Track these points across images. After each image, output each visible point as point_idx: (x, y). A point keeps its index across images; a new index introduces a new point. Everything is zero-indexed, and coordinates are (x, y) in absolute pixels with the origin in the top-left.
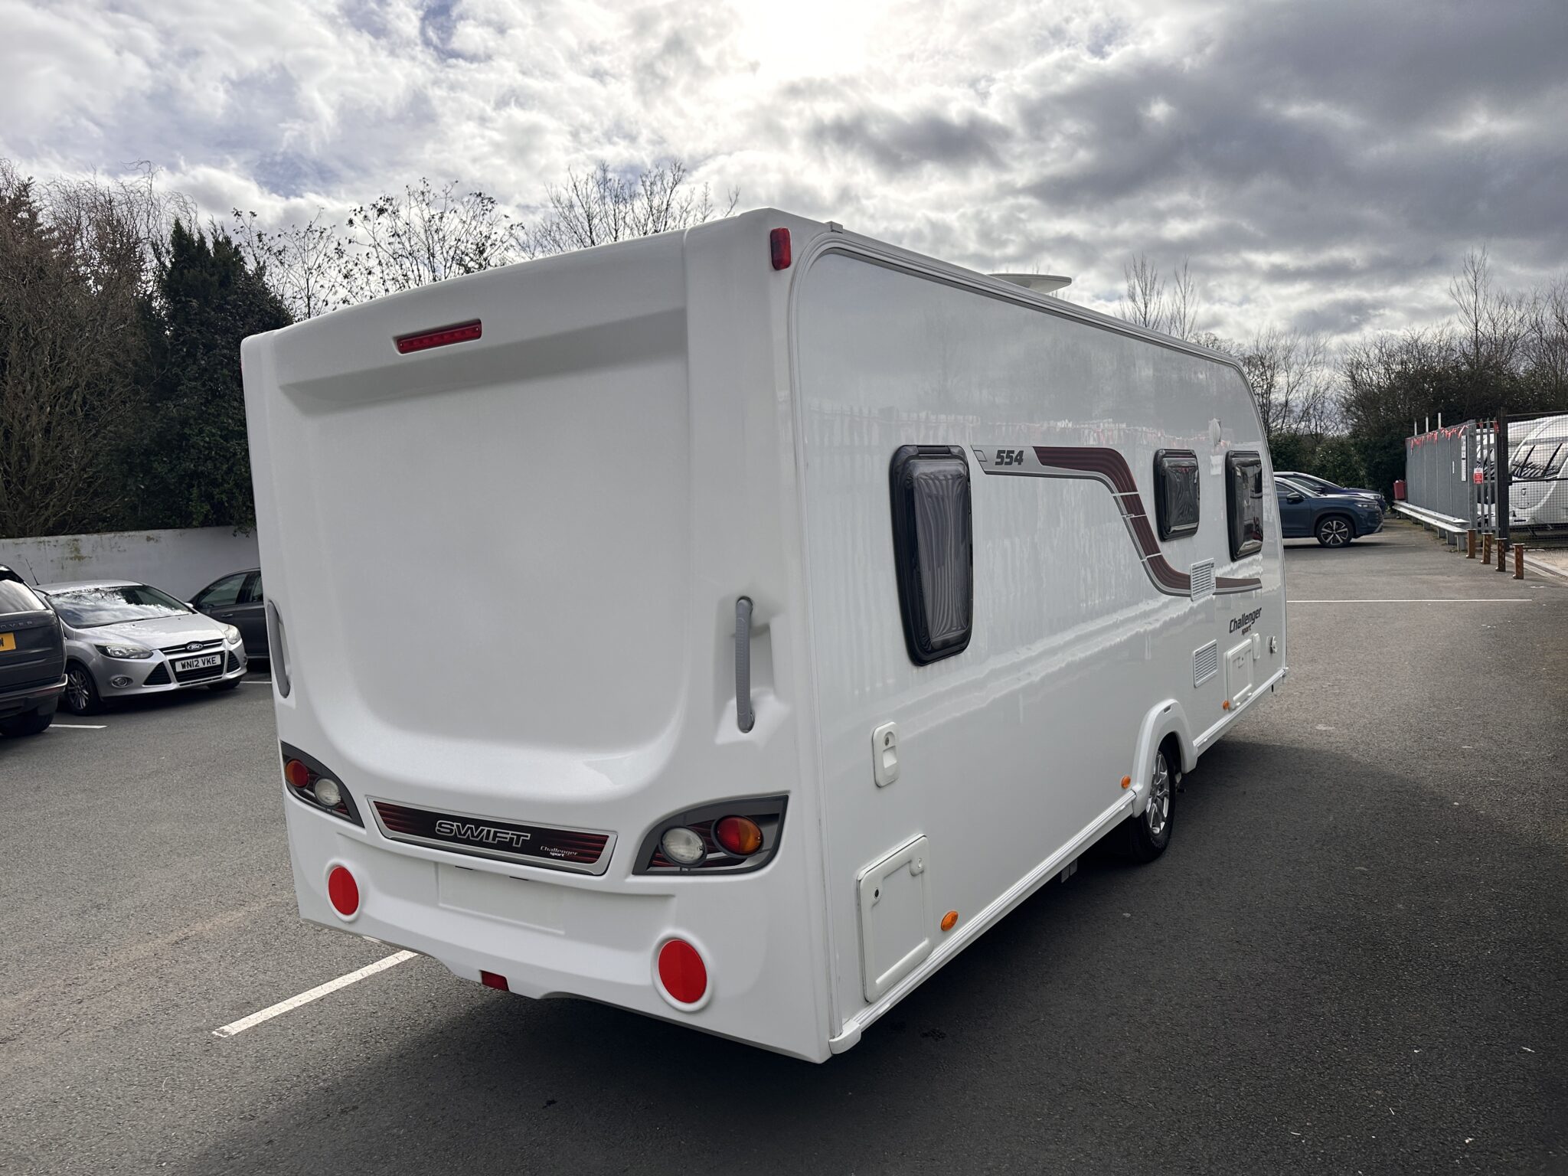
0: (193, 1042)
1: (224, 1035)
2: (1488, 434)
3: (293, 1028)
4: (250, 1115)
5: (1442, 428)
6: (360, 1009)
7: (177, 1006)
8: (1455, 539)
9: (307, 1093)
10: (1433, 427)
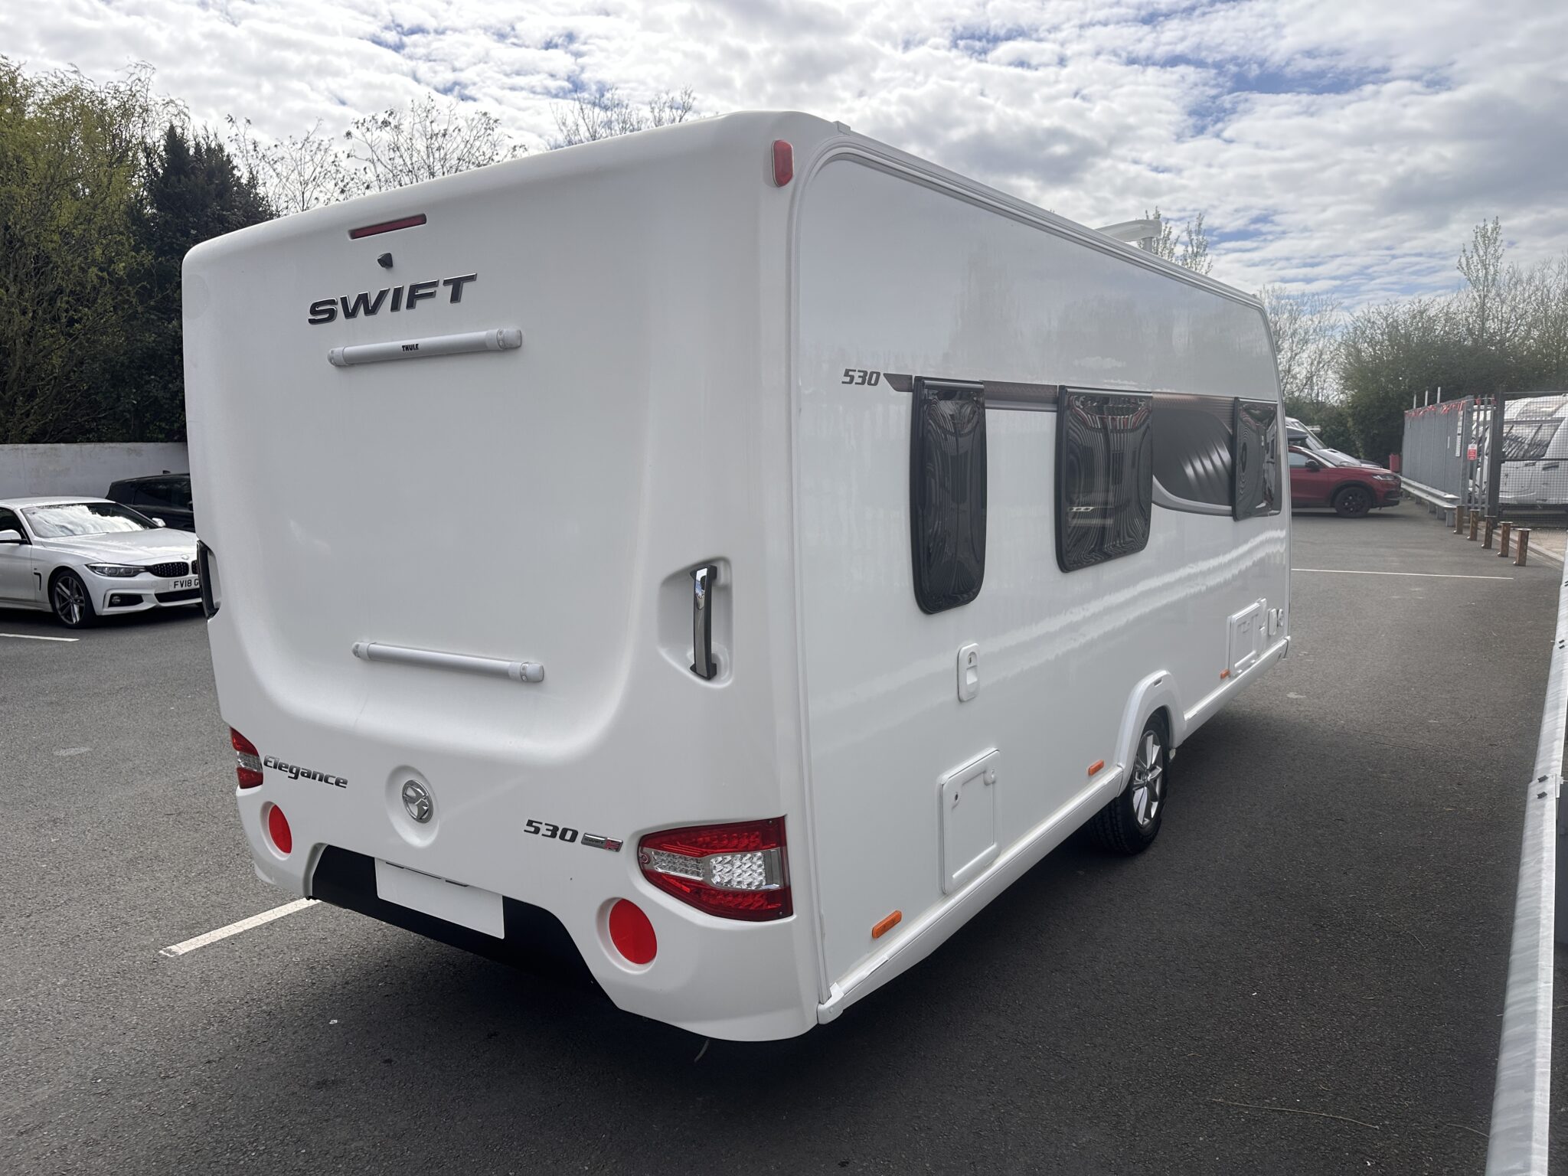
0: (138, 960)
1: (171, 954)
2: (1485, 410)
3: (240, 950)
4: (190, 1035)
5: (1440, 402)
6: (309, 935)
7: (125, 924)
8: (1445, 514)
9: (249, 1016)
10: (1432, 401)
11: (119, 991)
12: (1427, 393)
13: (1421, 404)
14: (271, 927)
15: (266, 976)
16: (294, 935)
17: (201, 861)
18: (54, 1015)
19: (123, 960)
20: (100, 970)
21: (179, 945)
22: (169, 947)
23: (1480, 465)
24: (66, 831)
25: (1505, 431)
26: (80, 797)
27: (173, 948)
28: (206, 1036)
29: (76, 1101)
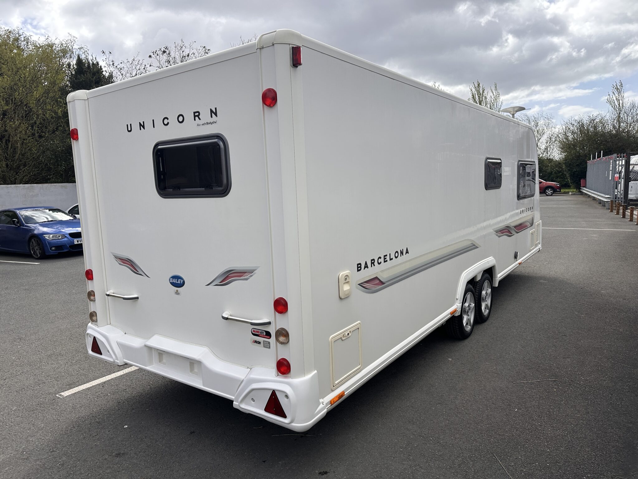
0: (47, 399)
1: (61, 396)
2: (622, 160)
3: (90, 395)
4: (65, 432)
5: (603, 157)
6: (120, 388)
7: (44, 383)
8: (605, 204)
9: (90, 424)
10: (599, 157)
11: (37, 413)
12: (597, 153)
13: (594, 158)
14: (104, 384)
15: (99, 406)
16: (113, 388)
17: (78, 356)
18: (9, 423)
19: (41, 399)
20: (31, 403)
21: (65, 392)
22: (61, 393)
23: (620, 183)
24: (25, 343)
25: (630, 169)
26: (32, 329)
27: (62, 394)
28: (72, 433)
29: (13, 462)
